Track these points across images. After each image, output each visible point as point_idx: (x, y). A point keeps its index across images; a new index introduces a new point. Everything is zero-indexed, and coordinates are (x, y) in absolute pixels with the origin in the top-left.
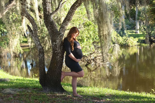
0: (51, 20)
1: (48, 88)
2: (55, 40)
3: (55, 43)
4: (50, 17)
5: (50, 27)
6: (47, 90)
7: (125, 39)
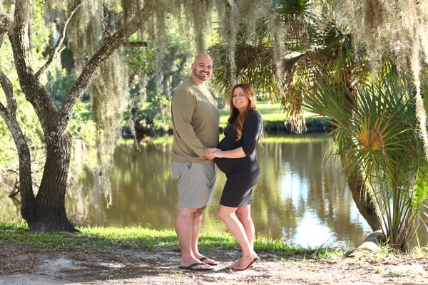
0: (40, 85)
1: (43, 225)
2: (55, 127)
3: (54, 133)
4: (37, 79)
5: (40, 99)
6: (43, 229)
7: (74, 127)
